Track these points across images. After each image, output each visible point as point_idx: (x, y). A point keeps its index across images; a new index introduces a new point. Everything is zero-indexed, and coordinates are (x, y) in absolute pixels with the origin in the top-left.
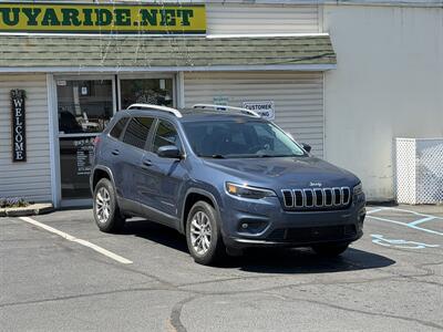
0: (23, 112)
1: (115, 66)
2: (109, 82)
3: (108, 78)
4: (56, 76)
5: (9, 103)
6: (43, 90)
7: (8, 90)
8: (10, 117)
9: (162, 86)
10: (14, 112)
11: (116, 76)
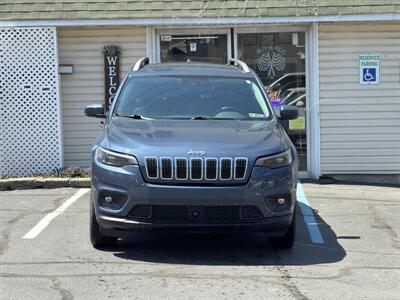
0: (118, 71)
1: (216, 17)
2: (224, 37)
3: (223, 32)
4: (157, 30)
5: (102, 61)
6: (142, 46)
7: (101, 46)
8: (102, 76)
9: (295, 41)
10: (107, 71)
11: (232, 29)
